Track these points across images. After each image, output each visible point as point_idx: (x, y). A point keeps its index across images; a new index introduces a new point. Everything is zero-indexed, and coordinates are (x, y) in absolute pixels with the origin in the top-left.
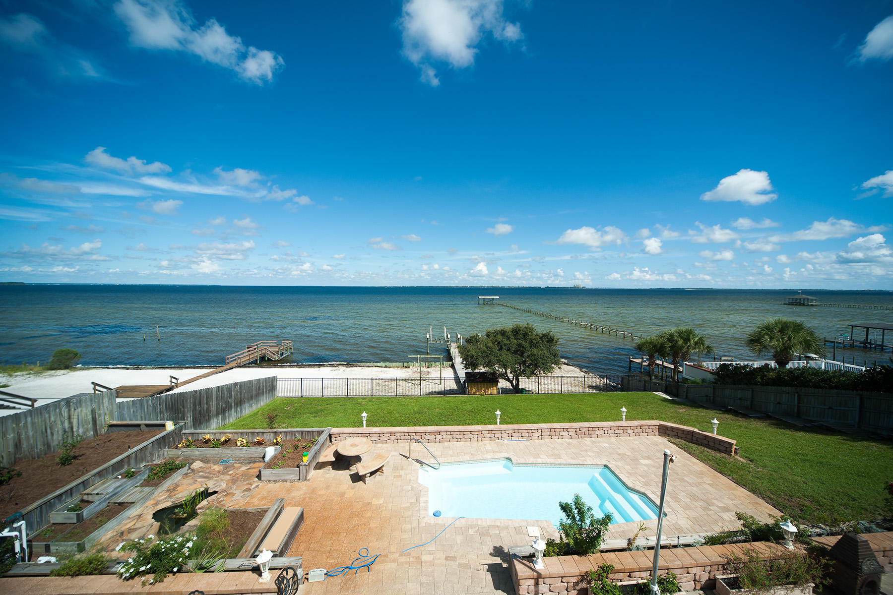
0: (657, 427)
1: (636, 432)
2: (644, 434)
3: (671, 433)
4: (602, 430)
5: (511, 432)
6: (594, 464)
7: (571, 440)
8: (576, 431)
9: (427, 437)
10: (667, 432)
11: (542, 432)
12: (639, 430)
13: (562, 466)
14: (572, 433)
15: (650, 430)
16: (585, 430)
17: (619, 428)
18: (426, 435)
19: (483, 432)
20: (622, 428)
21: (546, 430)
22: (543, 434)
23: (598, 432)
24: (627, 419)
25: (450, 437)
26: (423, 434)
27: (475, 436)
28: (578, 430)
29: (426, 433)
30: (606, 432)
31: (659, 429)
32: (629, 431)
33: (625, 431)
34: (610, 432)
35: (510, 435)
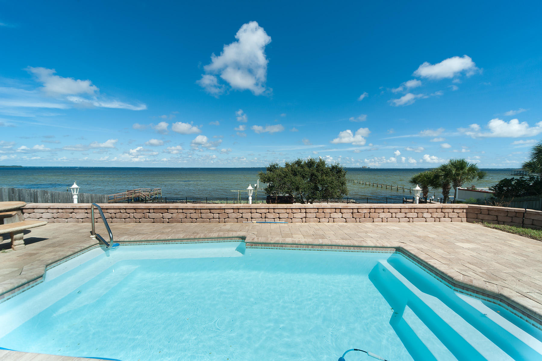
0: (465, 211)
1: (435, 216)
2: (447, 219)
3: (487, 217)
4: (389, 212)
5: (264, 211)
6: (378, 245)
7: (345, 224)
8: (352, 213)
9: (152, 215)
10: (481, 216)
11: (306, 213)
12: (440, 215)
13: (325, 248)
14: (348, 215)
15: (455, 215)
16: (365, 211)
17: (413, 210)
18: (149, 213)
19: (227, 211)
20: (416, 211)
21: (312, 211)
22: (309, 215)
23: (382, 215)
24: (420, 202)
25: (181, 216)
26: (145, 211)
27: (217, 216)
28: (355, 211)
29: (149, 209)
30: (394, 215)
31: (467, 213)
32: (425, 215)
33: (420, 215)
34: (399, 215)
35: (263, 215)
